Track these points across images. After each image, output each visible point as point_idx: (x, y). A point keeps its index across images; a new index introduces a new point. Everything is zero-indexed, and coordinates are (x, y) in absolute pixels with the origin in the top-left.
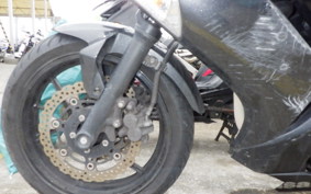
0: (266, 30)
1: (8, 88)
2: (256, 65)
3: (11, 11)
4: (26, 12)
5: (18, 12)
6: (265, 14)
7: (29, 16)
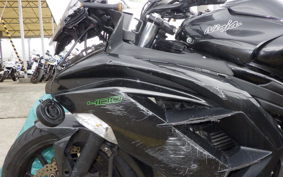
0: (175, 145)
1: (4, 166)
2: (173, 165)
3: (23, 34)
4: (37, 33)
5: (30, 33)
6: (172, 136)
7: (39, 36)
